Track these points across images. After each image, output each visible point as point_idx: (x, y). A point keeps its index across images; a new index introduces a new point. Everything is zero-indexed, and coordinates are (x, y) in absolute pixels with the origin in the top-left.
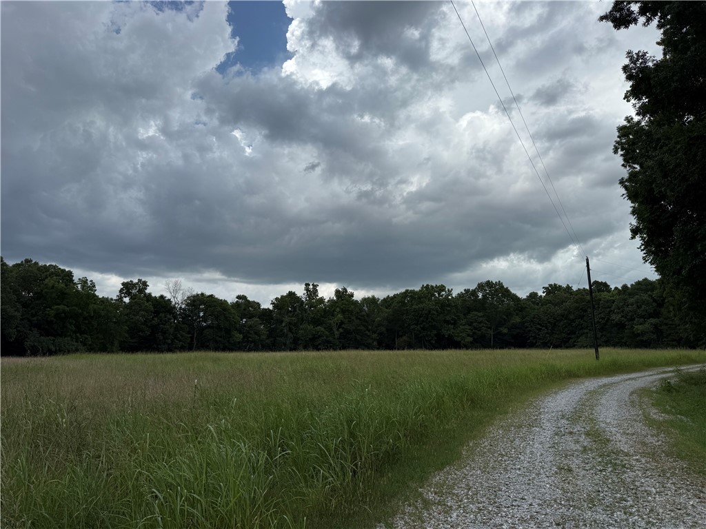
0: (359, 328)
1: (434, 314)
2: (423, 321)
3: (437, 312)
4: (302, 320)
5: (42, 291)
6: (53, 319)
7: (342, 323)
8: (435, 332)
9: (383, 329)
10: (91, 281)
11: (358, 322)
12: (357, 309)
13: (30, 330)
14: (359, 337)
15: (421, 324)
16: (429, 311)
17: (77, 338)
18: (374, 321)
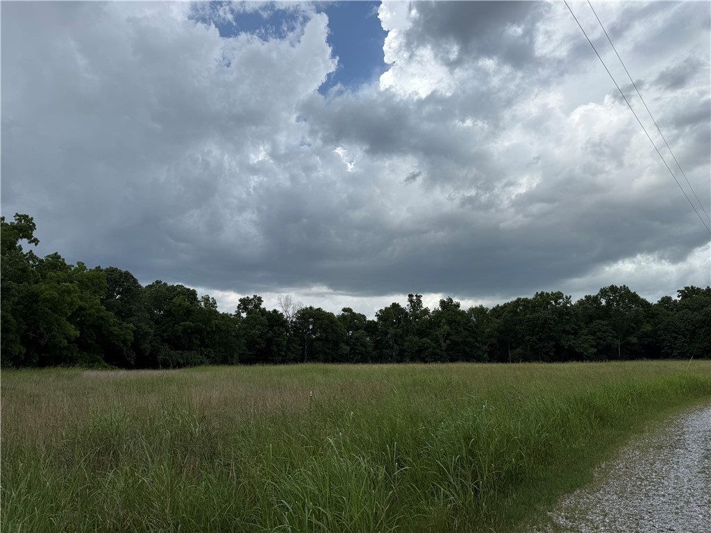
0: (467, 339)
1: (551, 324)
2: (539, 332)
3: (554, 321)
4: (408, 331)
5: (171, 309)
6: (180, 334)
7: (449, 334)
8: (553, 343)
9: (494, 341)
10: (213, 298)
11: (466, 333)
12: (465, 320)
13: (162, 345)
14: (467, 349)
15: (536, 334)
16: (546, 321)
17: (202, 352)
18: (483, 332)
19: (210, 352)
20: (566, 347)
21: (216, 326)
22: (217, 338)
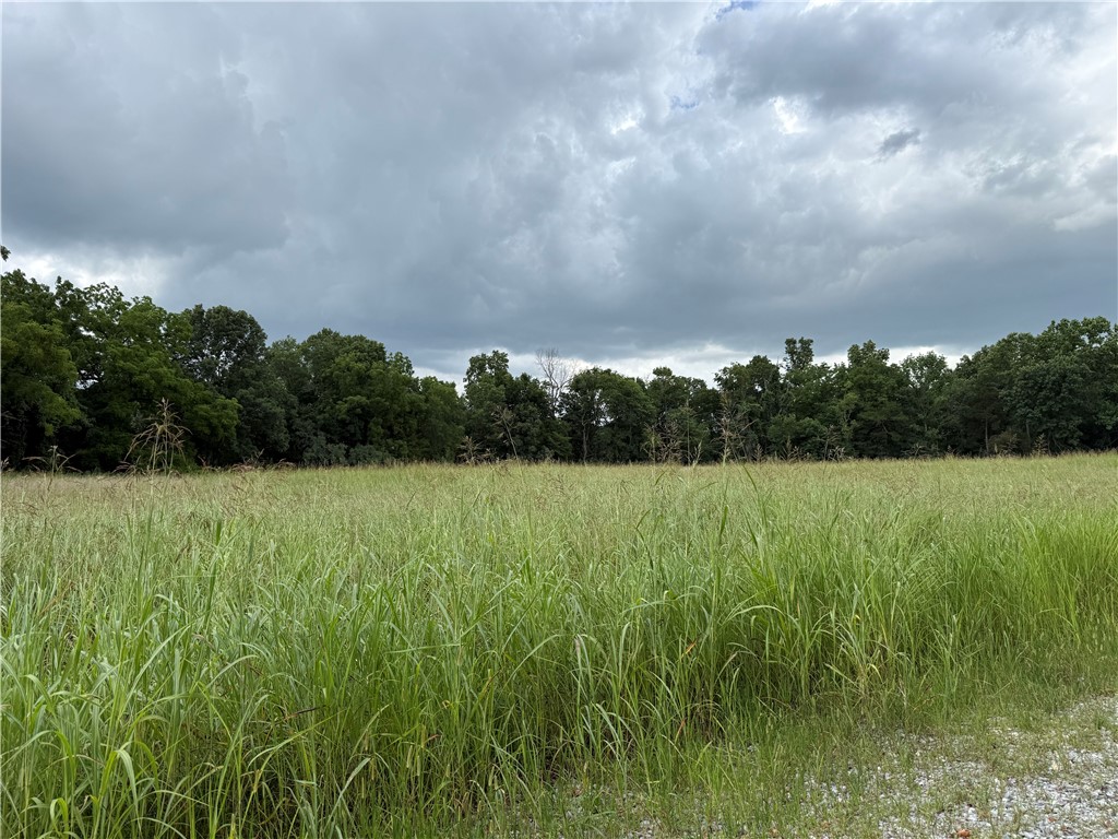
0: (894, 418)
1: (1075, 382)
2: (1048, 398)
3: (1083, 376)
4: (777, 406)
5: (332, 373)
6: (344, 416)
7: (858, 409)
8: (1078, 421)
9: (954, 420)
10: (407, 358)
11: (894, 405)
12: (892, 382)
13: (315, 435)
14: (895, 437)
15: (1041, 404)
16: (1064, 377)
17: (388, 447)
18: (931, 403)
19: (401, 446)
20: (1109, 428)
21: (412, 403)
22: (414, 423)
